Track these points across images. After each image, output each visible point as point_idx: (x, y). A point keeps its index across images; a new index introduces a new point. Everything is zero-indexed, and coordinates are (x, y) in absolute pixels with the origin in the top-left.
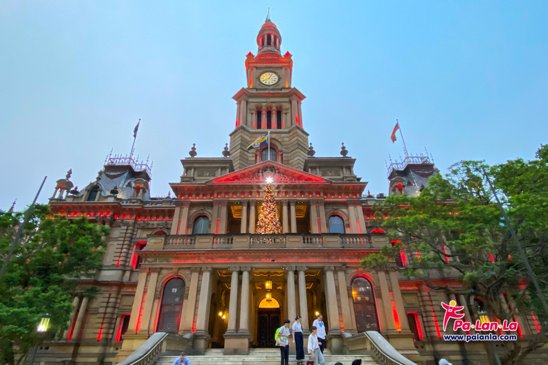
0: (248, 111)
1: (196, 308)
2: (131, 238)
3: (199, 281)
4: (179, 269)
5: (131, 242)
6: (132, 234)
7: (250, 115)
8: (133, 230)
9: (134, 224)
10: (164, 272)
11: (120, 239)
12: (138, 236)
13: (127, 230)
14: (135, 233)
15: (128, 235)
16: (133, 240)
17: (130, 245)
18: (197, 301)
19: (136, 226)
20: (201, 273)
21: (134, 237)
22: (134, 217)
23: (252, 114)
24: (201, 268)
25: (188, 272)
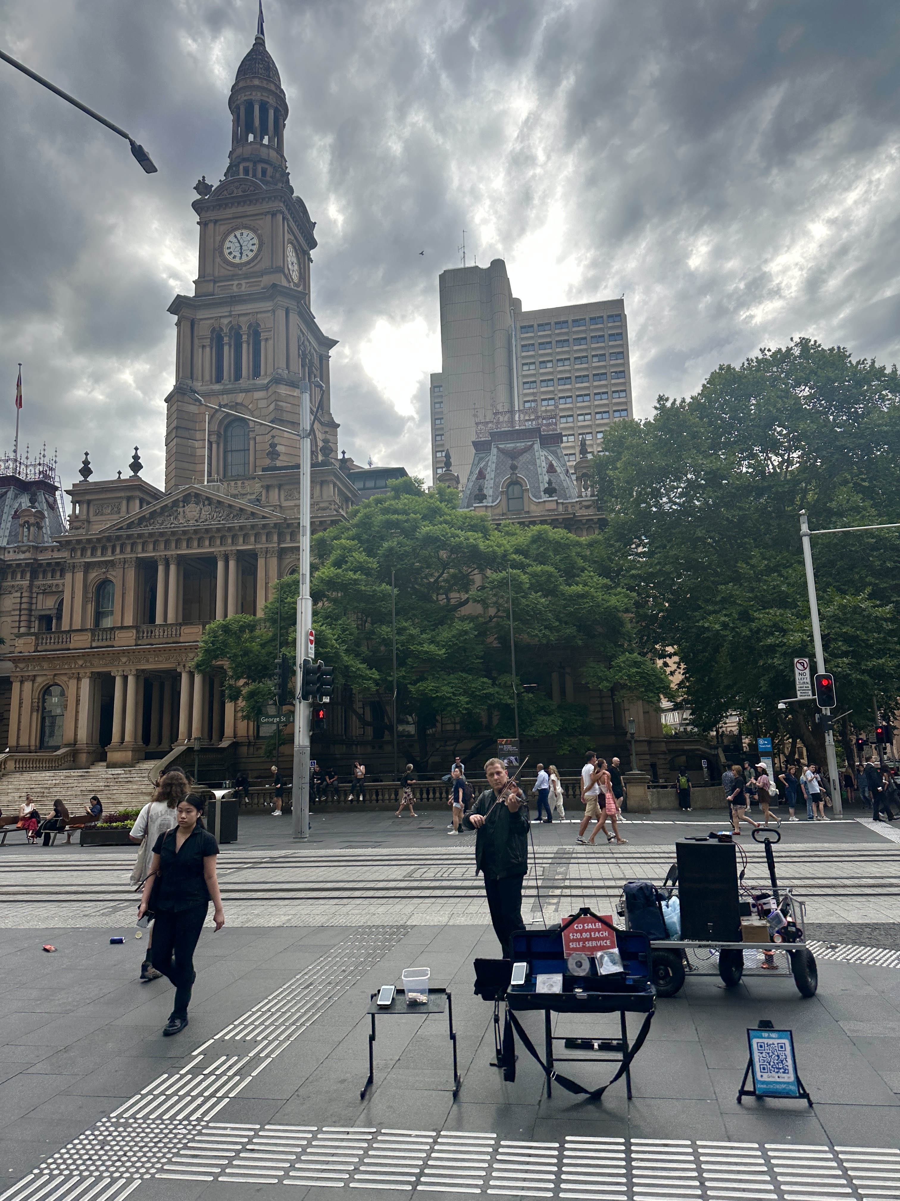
0: (196, 341)
1: (77, 720)
2: (30, 610)
3: (78, 688)
4: (55, 675)
5: (30, 615)
6: (31, 604)
7: (200, 350)
8: (31, 598)
9: (31, 586)
10: (39, 680)
11: (13, 613)
12: (39, 607)
13: (21, 597)
14: (34, 601)
15: (24, 606)
16: (33, 613)
17: (30, 621)
18: (77, 712)
19: (35, 590)
20: (79, 679)
21: (34, 607)
22: (28, 575)
23: (204, 347)
24: (79, 674)
25: (65, 678)
